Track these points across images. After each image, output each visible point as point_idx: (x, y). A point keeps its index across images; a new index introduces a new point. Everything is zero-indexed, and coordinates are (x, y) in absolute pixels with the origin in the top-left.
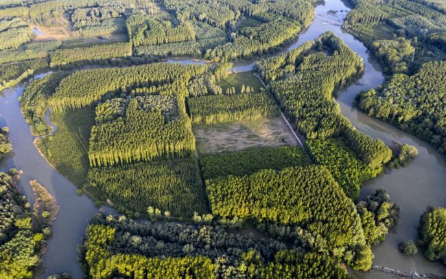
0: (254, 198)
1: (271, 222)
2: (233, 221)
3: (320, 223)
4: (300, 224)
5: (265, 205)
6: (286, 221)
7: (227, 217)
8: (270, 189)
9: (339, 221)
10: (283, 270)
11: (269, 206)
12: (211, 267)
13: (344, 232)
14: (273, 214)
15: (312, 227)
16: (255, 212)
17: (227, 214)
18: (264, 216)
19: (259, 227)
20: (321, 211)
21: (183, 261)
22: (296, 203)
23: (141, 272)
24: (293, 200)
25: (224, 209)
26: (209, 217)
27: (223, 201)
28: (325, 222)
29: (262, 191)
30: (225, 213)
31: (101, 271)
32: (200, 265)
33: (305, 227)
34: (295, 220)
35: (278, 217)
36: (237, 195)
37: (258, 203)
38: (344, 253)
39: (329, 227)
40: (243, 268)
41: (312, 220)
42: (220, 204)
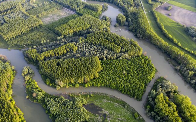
0: (72, 27)
1: (81, 31)
2: (70, 35)
3: (94, 26)
4: (89, 28)
5: (77, 27)
6: (85, 29)
7: (68, 35)
8: (75, 24)
9: (98, 24)
10: (91, 37)
11: (78, 27)
12: (72, 45)
13: (101, 25)
14: (80, 28)
15: (92, 27)
16: (75, 30)
17: (68, 33)
18: (78, 30)
19: (78, 34)
20: (92, 23)
21: (64, 46)
22: (85, 24)
23: (53, 53)
24: (84, 23)
25: (66, 33)
26: (63, 36)
27: (64, 30)
28: (95, 25)
29: (74, 24)
30: (67, 33)
31: (41, 57)
32: (69, 45)
33: (90, 28)
34: (87, 28)
35: (82, 29)
36: (67, 28)
37: (75, 28)
38: (103, 30)
39: (97, 26)
40: (81, 42)
41: (92, 26)
42: (64, 32)
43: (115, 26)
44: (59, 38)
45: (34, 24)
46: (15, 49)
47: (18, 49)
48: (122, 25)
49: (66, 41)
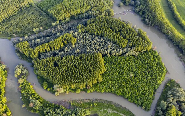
0: (69, 9)
1: (79, 14)
2: (67, 19)
3: (95, 7)
4: (88, 10)
6: (84, 12)
7: (64, 19)
8: (72, 3)
9: (100, 4)
10: (92, 25)
11: (76, 9)
12: (70, 35)
13: (103, 7)
14: (78, 11)
15: (93, 10)
16: (72, 13)
17: (64, 18)
18: (76, 13)
19: (76, 18)
20: (93, 4)
21: (61, 38)
22: (84, 5)
23: (49, 48)
24: (82, 4)
25: (61, 17)
26: (58, 22)
27: (59, 14)
28: (96, 6)
29: (70, 5)
30: (63, 18)
31: (35, 55)
32: (66, 36)
33: (90, 11)
34: (87, 10)
35: (81, 12)
36: (63, 10)
37: (72, 10)
38: (105, 13)
39: (98, 7)
40: (80, 31)
41: (92, 8)
42: (59, 16)
43: (119, 6)
44: (53, 24)
45: (23, 4)
46: (3, 38)
47: (7, 39)
48: (128, 5)
49: (62, 29)
